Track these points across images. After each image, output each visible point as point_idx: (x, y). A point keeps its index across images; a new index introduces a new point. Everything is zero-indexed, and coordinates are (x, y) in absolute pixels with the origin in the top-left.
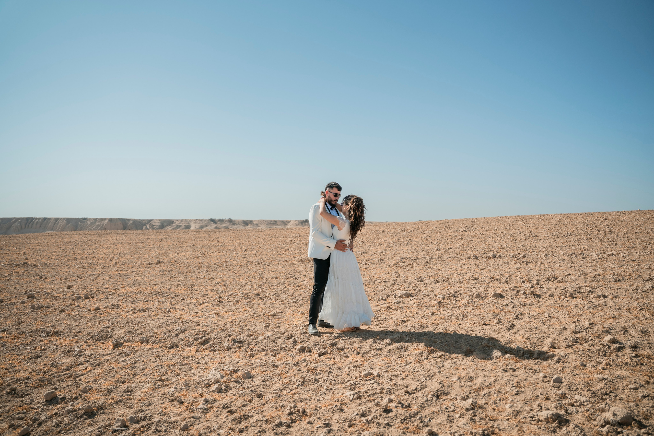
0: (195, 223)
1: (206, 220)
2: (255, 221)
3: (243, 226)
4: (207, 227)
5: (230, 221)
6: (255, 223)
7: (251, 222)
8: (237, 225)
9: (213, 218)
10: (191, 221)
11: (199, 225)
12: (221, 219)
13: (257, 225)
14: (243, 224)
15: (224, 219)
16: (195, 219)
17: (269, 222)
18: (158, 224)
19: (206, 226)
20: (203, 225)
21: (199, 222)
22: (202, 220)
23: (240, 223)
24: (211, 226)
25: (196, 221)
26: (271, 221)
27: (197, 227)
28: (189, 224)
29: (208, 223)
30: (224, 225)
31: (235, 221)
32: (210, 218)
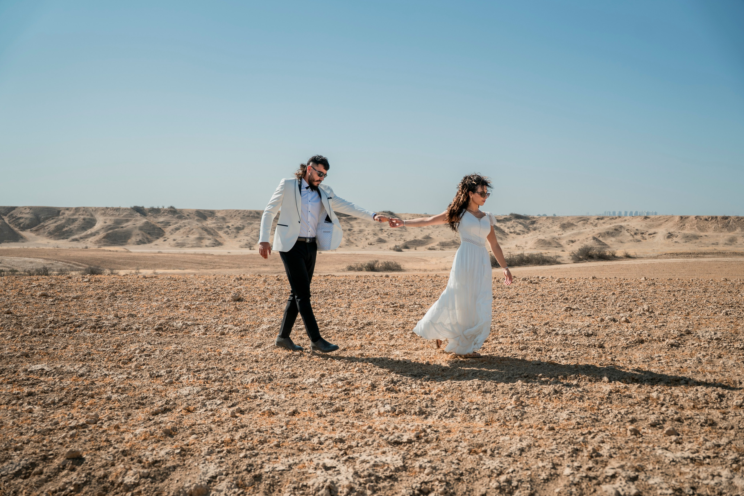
0: (104, 214)
1: (125, 209)
2: (219, 211)
3: (198, 220)
4: (129, 223)
5: (173, 211)
6: (219, 215)
7: (212, 213)
8: (186, 219)
9: (140, 205)
10: (96, 210)
11: (113, 218)
12: (156, 207)
13: (224, 219)
14: (196, 218)
15: (161, 207)
16: (104, 206)
17: (247, 214)
18: (27, 216)
19: (127, 221)
20: (121, 217)
21: (111, 212)
22: (117, 209)
23: (191, 216)
24: (136, 220)
25: (105, 211)
26: (251, 212)
27: (109, 223)
28: (92, 215)
29: (131, 215)
30: (161, 219)
31: (181, 211)
32: (133, 206)
